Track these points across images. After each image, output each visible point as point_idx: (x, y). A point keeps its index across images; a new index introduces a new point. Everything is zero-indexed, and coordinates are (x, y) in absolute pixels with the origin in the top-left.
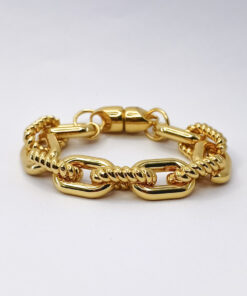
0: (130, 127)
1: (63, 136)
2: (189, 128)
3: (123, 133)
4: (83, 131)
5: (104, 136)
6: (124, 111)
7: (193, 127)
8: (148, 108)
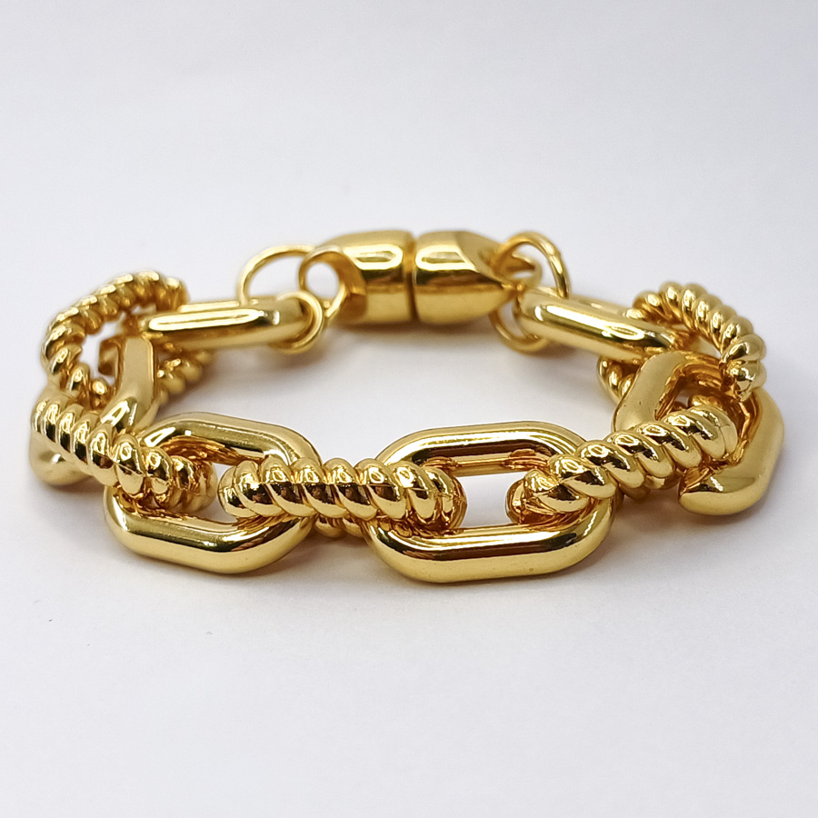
0: (433, 305)
1: (189, 345)
2: (638, 303)
3: (412, 326)
4: (262, 323)
5: (347, 339)
6: (410, 247)
7: (654, 301)
8: (500, 233)
